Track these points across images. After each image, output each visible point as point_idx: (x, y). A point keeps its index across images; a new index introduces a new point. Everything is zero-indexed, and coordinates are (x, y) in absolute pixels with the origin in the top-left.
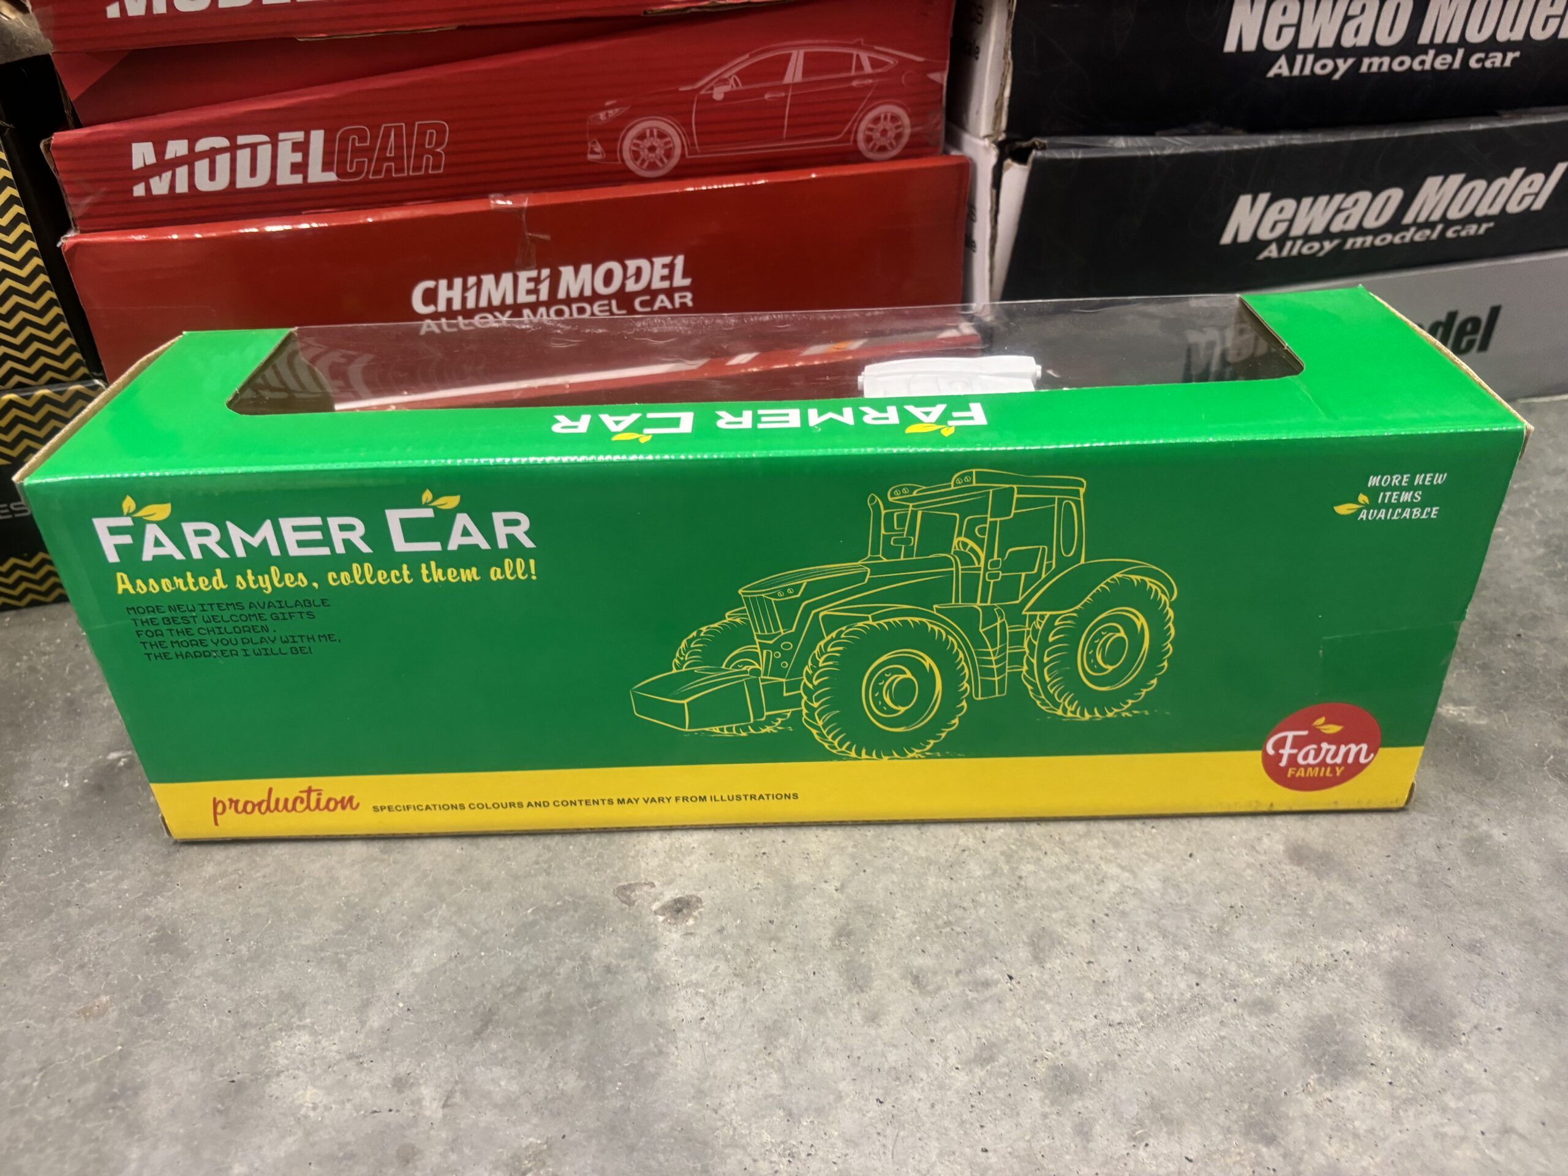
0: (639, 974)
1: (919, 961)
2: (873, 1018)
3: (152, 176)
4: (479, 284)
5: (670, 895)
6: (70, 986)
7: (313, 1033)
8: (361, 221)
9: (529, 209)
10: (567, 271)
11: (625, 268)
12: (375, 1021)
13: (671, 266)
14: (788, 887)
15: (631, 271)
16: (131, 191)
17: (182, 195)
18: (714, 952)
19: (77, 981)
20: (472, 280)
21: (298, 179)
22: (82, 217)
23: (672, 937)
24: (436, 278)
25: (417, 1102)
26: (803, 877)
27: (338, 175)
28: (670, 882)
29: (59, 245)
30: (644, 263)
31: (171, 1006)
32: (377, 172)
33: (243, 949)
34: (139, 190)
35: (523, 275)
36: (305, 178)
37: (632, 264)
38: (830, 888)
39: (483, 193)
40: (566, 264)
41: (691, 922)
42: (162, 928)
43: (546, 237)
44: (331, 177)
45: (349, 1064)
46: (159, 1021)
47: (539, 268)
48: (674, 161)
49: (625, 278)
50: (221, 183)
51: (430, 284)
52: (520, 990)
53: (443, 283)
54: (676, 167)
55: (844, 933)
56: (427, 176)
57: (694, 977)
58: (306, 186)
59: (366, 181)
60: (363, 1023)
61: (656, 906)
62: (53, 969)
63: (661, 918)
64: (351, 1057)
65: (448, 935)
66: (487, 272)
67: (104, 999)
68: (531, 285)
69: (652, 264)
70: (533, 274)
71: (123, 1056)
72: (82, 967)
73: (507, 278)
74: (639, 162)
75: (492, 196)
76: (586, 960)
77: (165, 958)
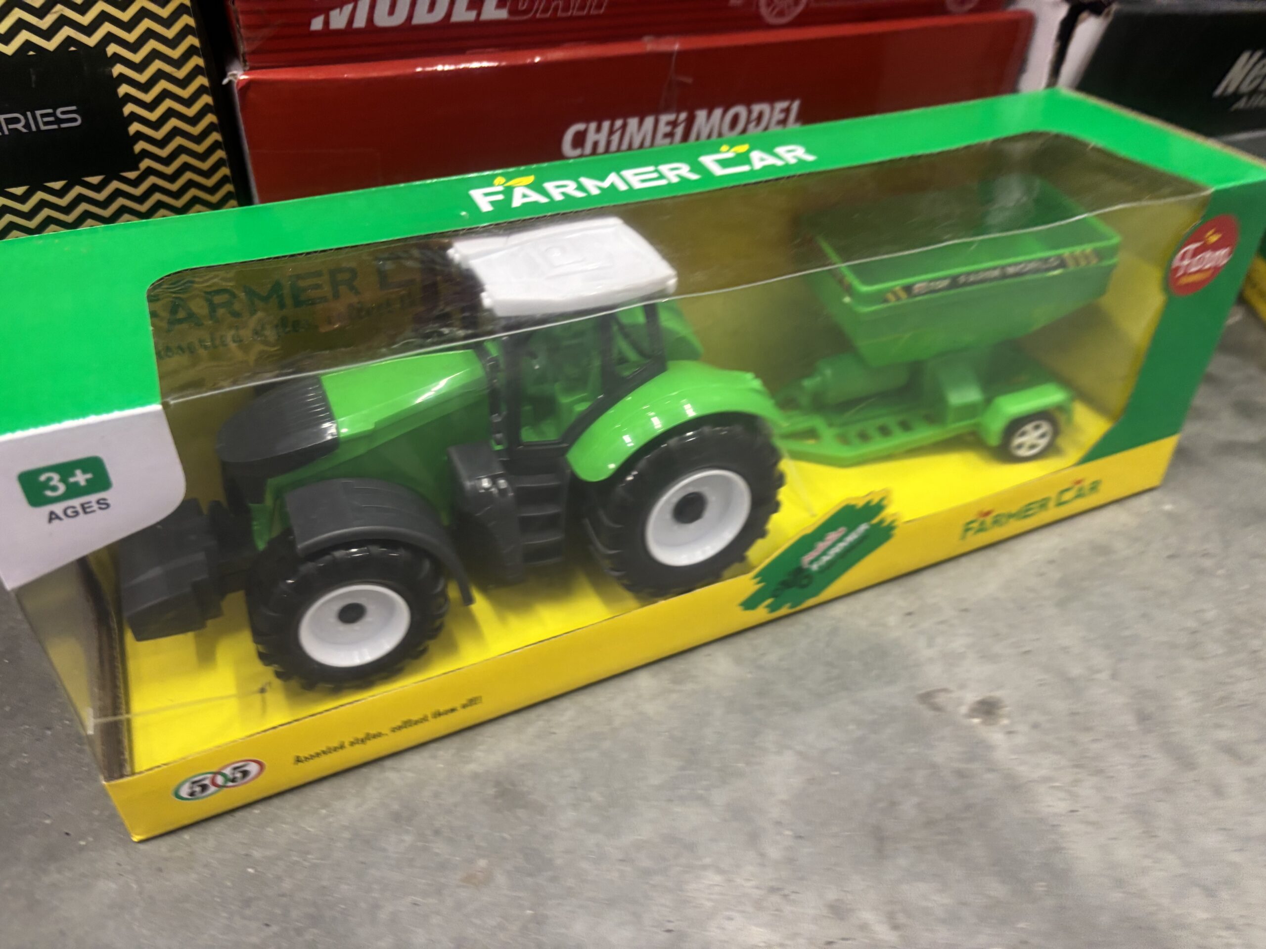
0: (989, 776)
1: (1223, 735)
2: (1218, 791)
3: (333, 8)
4: (624, 127)
5: (971, 697)
6: (437, 854)
7: (720, 871)
8: (529, 61)
9: (680, 53)
10: (701, 114)
11: (750, 112)
12: (774, 853)
13: (787, 111)
14: (1070, 681)
15: (755, 115)
16: (309, 24)
17: (359, 31)
18: (1045, 748)
19: (440, 847)
20: (619, 123)
21: (471, 16)
22: (253, 53)
23: (995, 736)
24: (588, 120)
25: (864, 927)
26: (1076, 670)
27: (511, 12)
28: (962, 686)
29: (225, 81)
30: (765, 107)
31: (559, 862)
32: (545, 10)
33: (594, 795)
34: (317, 24)
35: (665, 118)
36: (479, 15)
37: (757, 108)
38: (1104, 676)
39: (637, 36)
40: (701, 107)
41: (1005, 721)
42: (498, 784)
43: (689, 80)
44: (503, 14)
45: (775, 899)
46: (554, 879)
47: (678, 112)
48: (800, 8)
49: (748, 122)
50: (399, 18)
51: (580, 127)
52: (893, 804)
53: (593, 126)
54: (801, 15)
55: (1143, 718)
56: (588, 17)
57: (1043, 772)
58: (478, 24)
59: (534, 20)
60: (762, 855)
61: (964, 710)
62: (408, 839)
63: (976, 721)
64: (773, 890)
65: (788, 759)
66: (633, 115)
67: (482, 863)
68: (668, 129)
69: (772, 110)
70: (671, 117)
71: (539, 920)
72: (437, 832)
73: (649, 121)
74: (770, 9)
75: (646, 39)
76: (934, 767)
77: (521, 813)
